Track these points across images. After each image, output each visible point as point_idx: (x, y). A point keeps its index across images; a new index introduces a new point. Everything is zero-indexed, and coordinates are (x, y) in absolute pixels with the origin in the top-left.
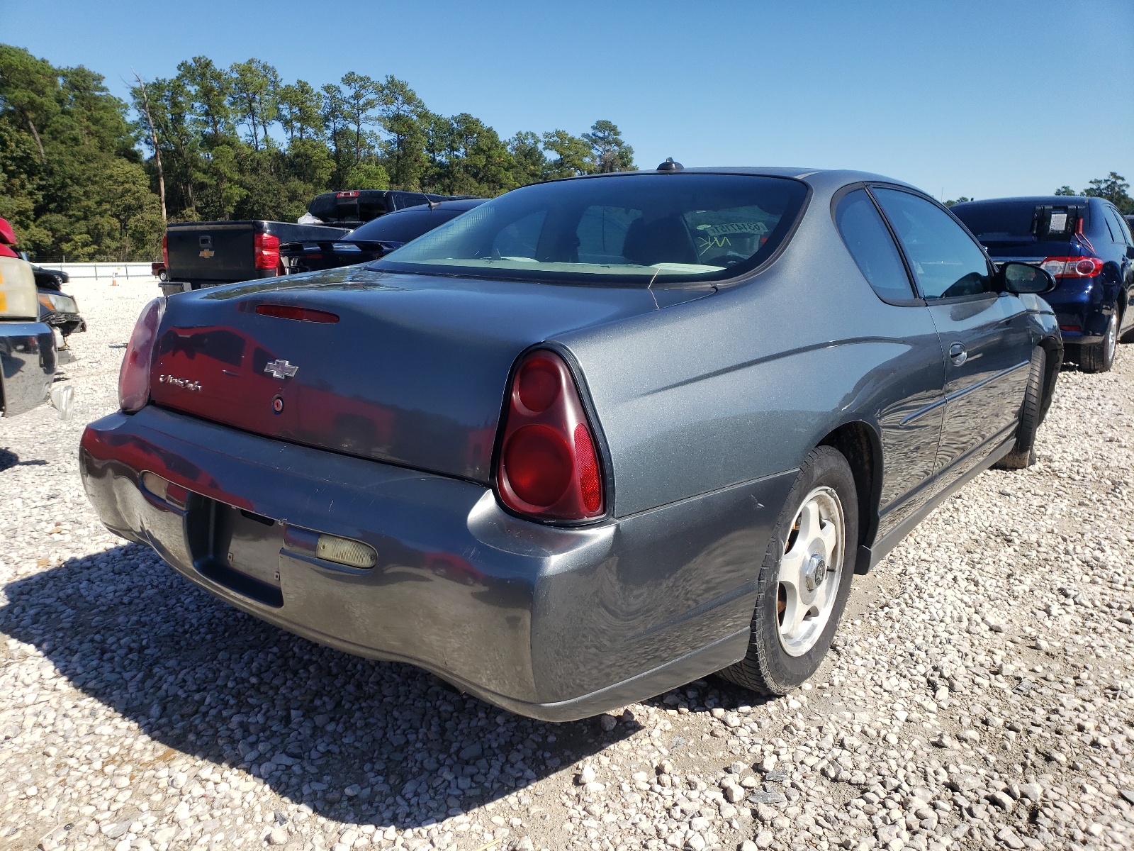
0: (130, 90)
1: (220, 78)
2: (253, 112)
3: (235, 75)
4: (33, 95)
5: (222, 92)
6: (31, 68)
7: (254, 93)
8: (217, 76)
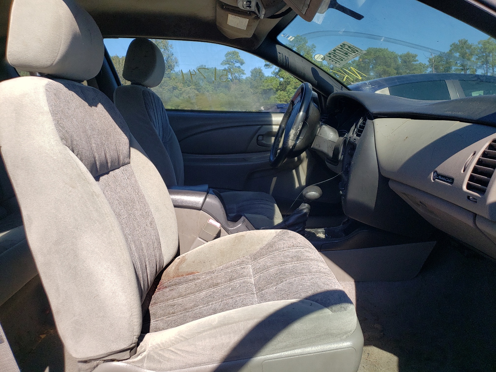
0: (428, 59)
1: (471, 48)
2: (487, 62)
3: (480, 46)
4: (385, 67)
5: (471, 54)
6: (386, 56)
7: (489, 53)
8: (469, 47)
